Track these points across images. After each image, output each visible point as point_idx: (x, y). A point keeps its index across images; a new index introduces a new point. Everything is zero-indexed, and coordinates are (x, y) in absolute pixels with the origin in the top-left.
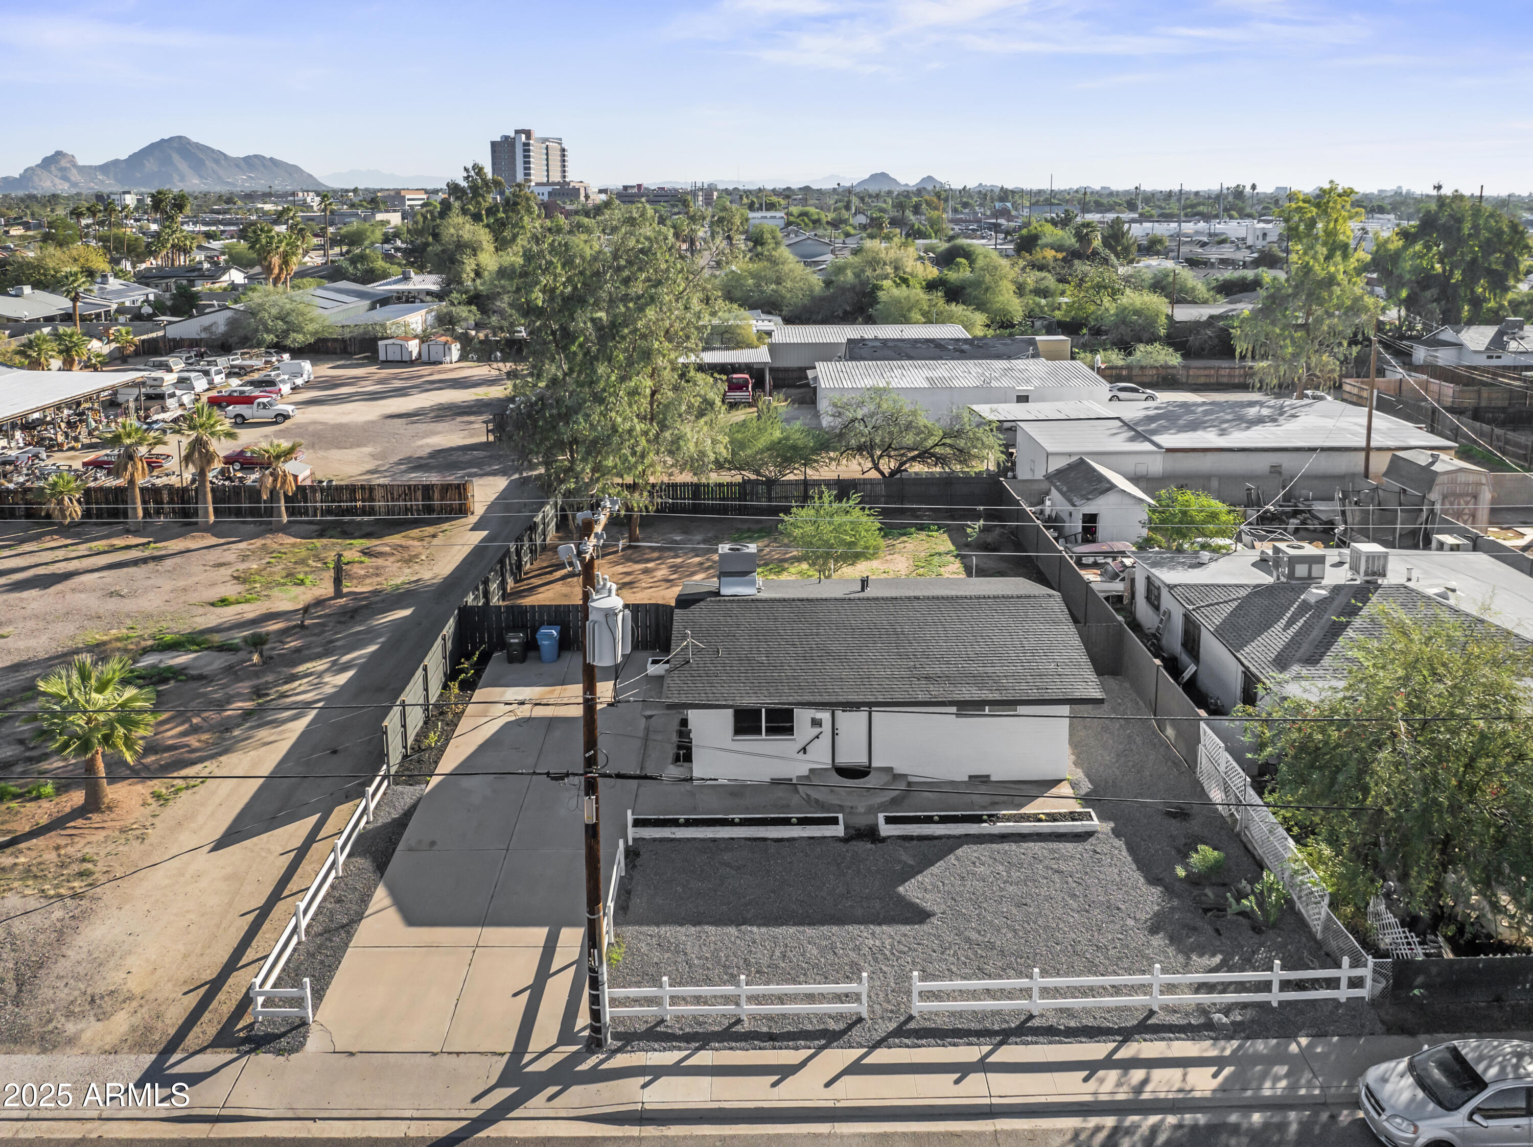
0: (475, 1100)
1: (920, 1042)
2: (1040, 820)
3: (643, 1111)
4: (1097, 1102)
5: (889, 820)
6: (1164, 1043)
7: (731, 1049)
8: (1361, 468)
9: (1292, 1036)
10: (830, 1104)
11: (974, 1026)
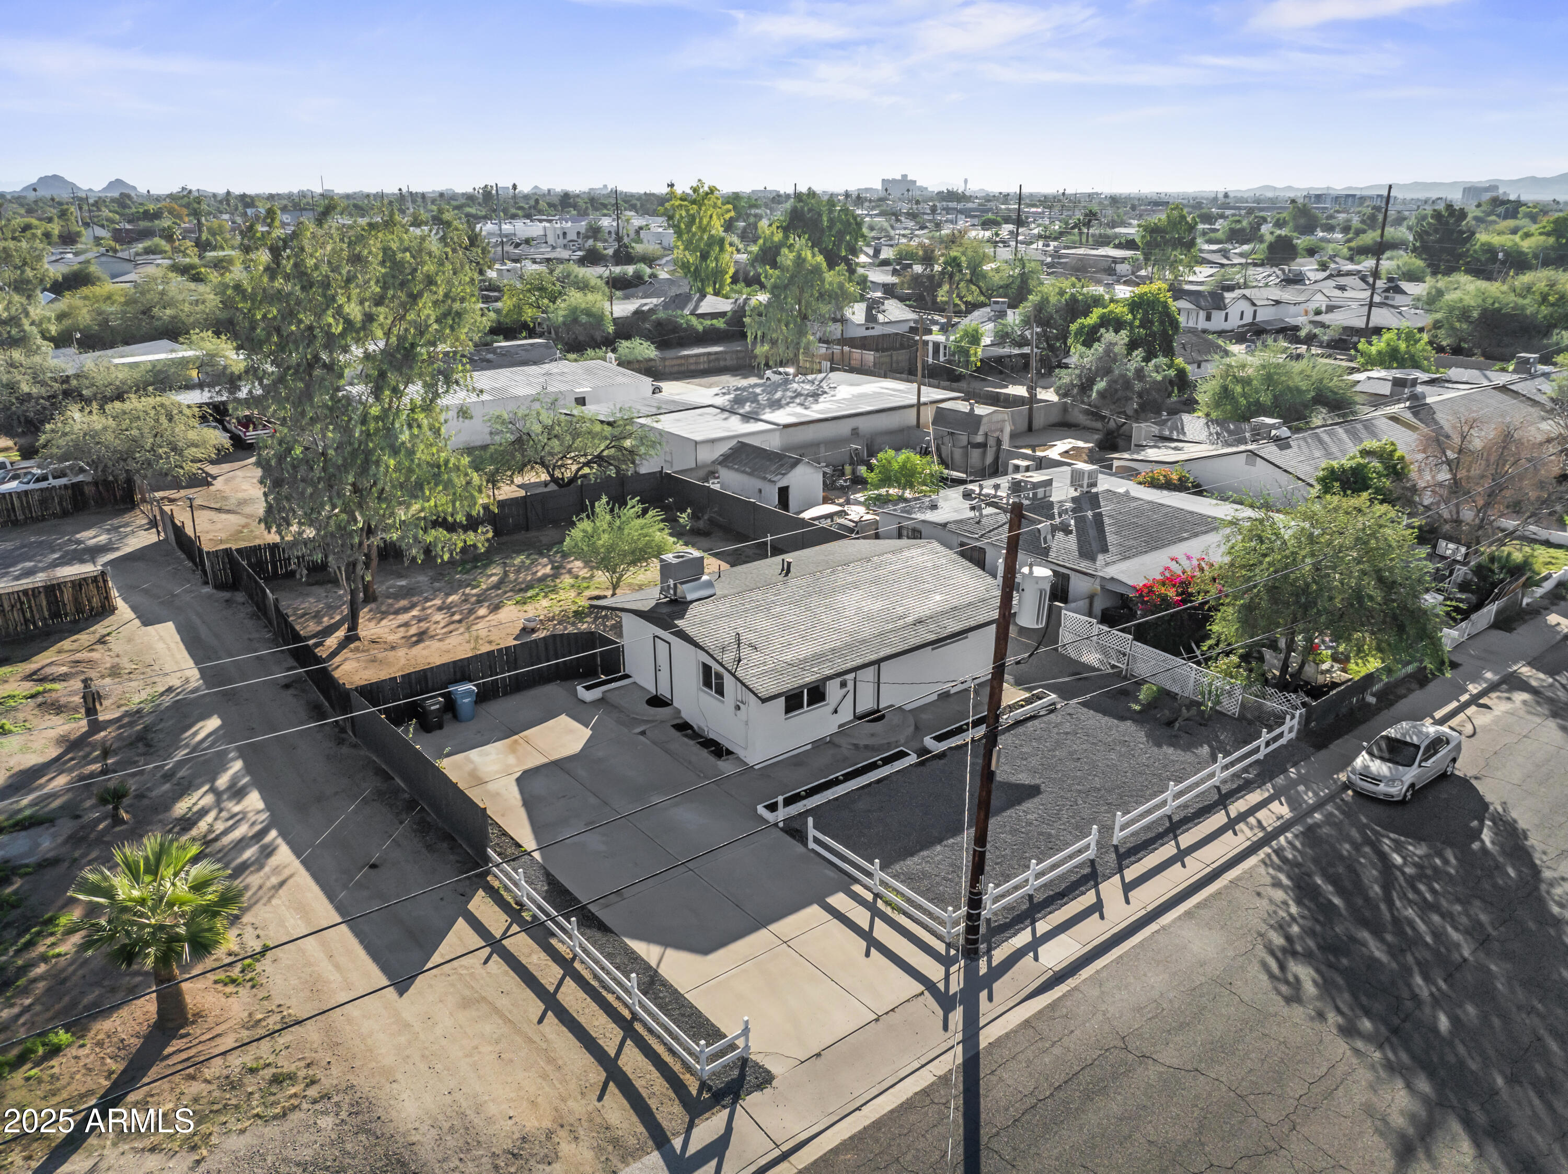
0: (946, 1028)
1: (1138, 856)
2: (1022, 706)
3: (1055, 973)
4: (1254, 843)
5: (939, 739)
6: (1241, 801)
7: (1050, 913)
8: (914, 421)
9: (1285, 771)
10: (1143, 912)
11: (1150, 835)
